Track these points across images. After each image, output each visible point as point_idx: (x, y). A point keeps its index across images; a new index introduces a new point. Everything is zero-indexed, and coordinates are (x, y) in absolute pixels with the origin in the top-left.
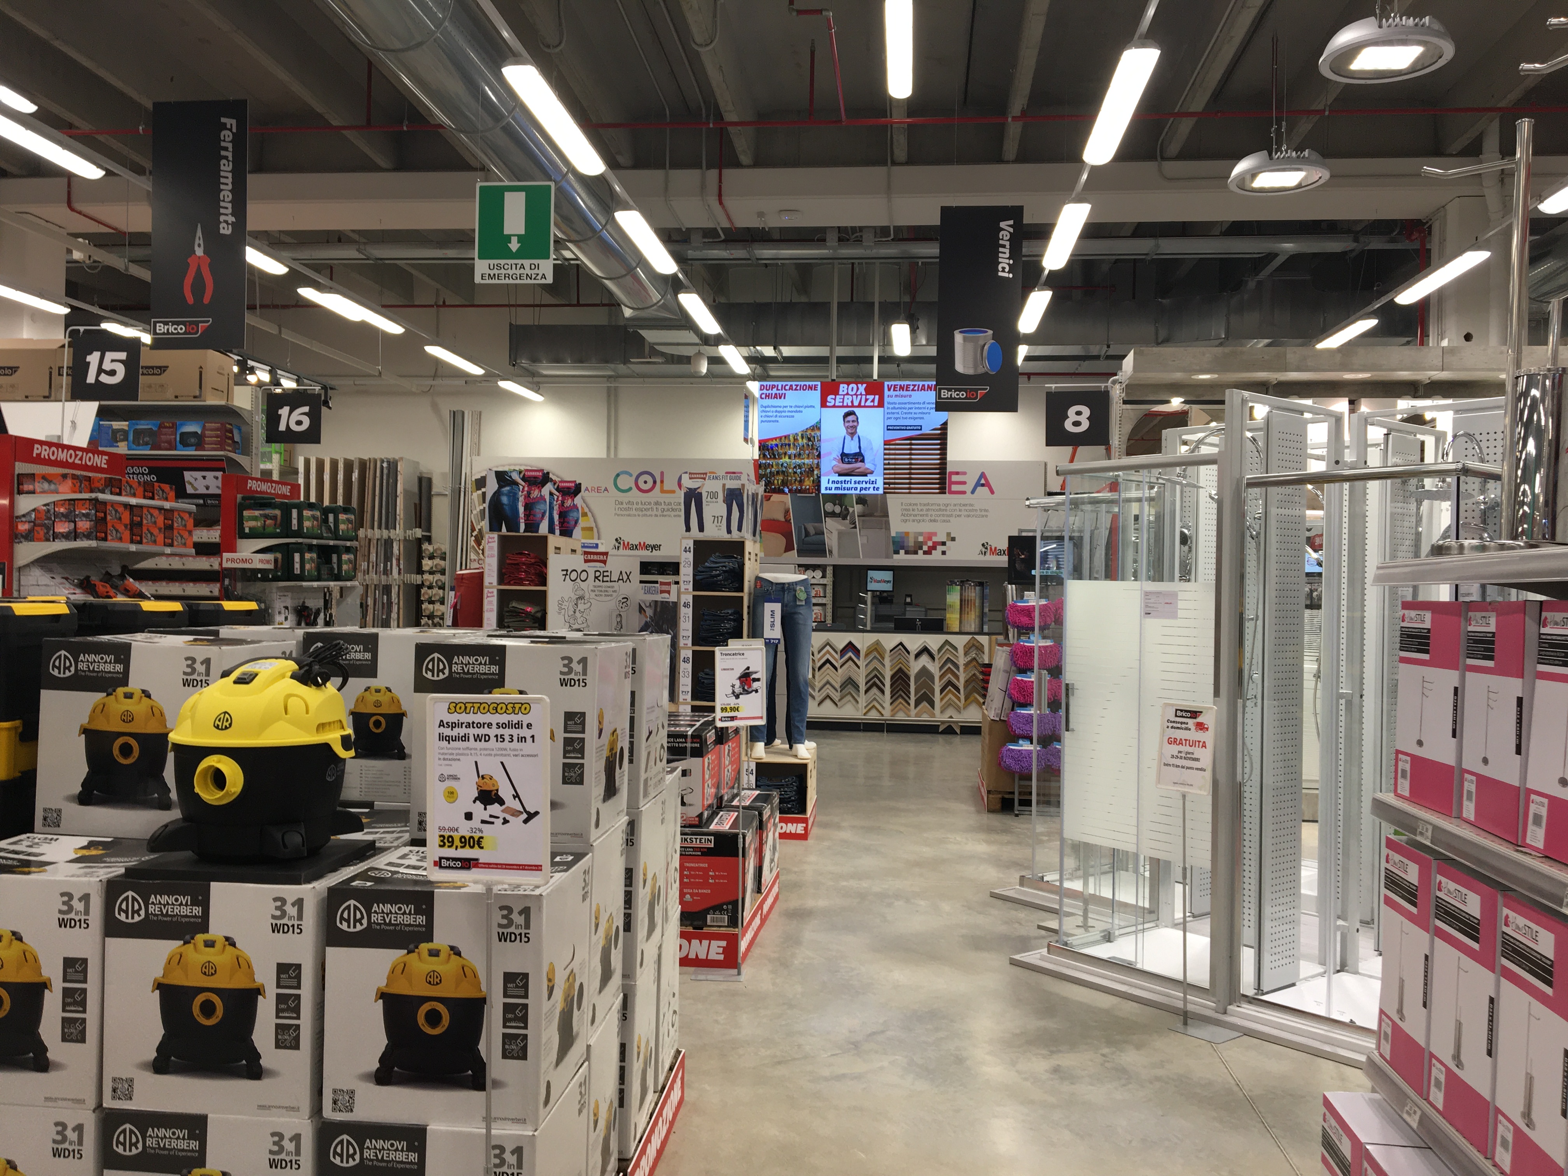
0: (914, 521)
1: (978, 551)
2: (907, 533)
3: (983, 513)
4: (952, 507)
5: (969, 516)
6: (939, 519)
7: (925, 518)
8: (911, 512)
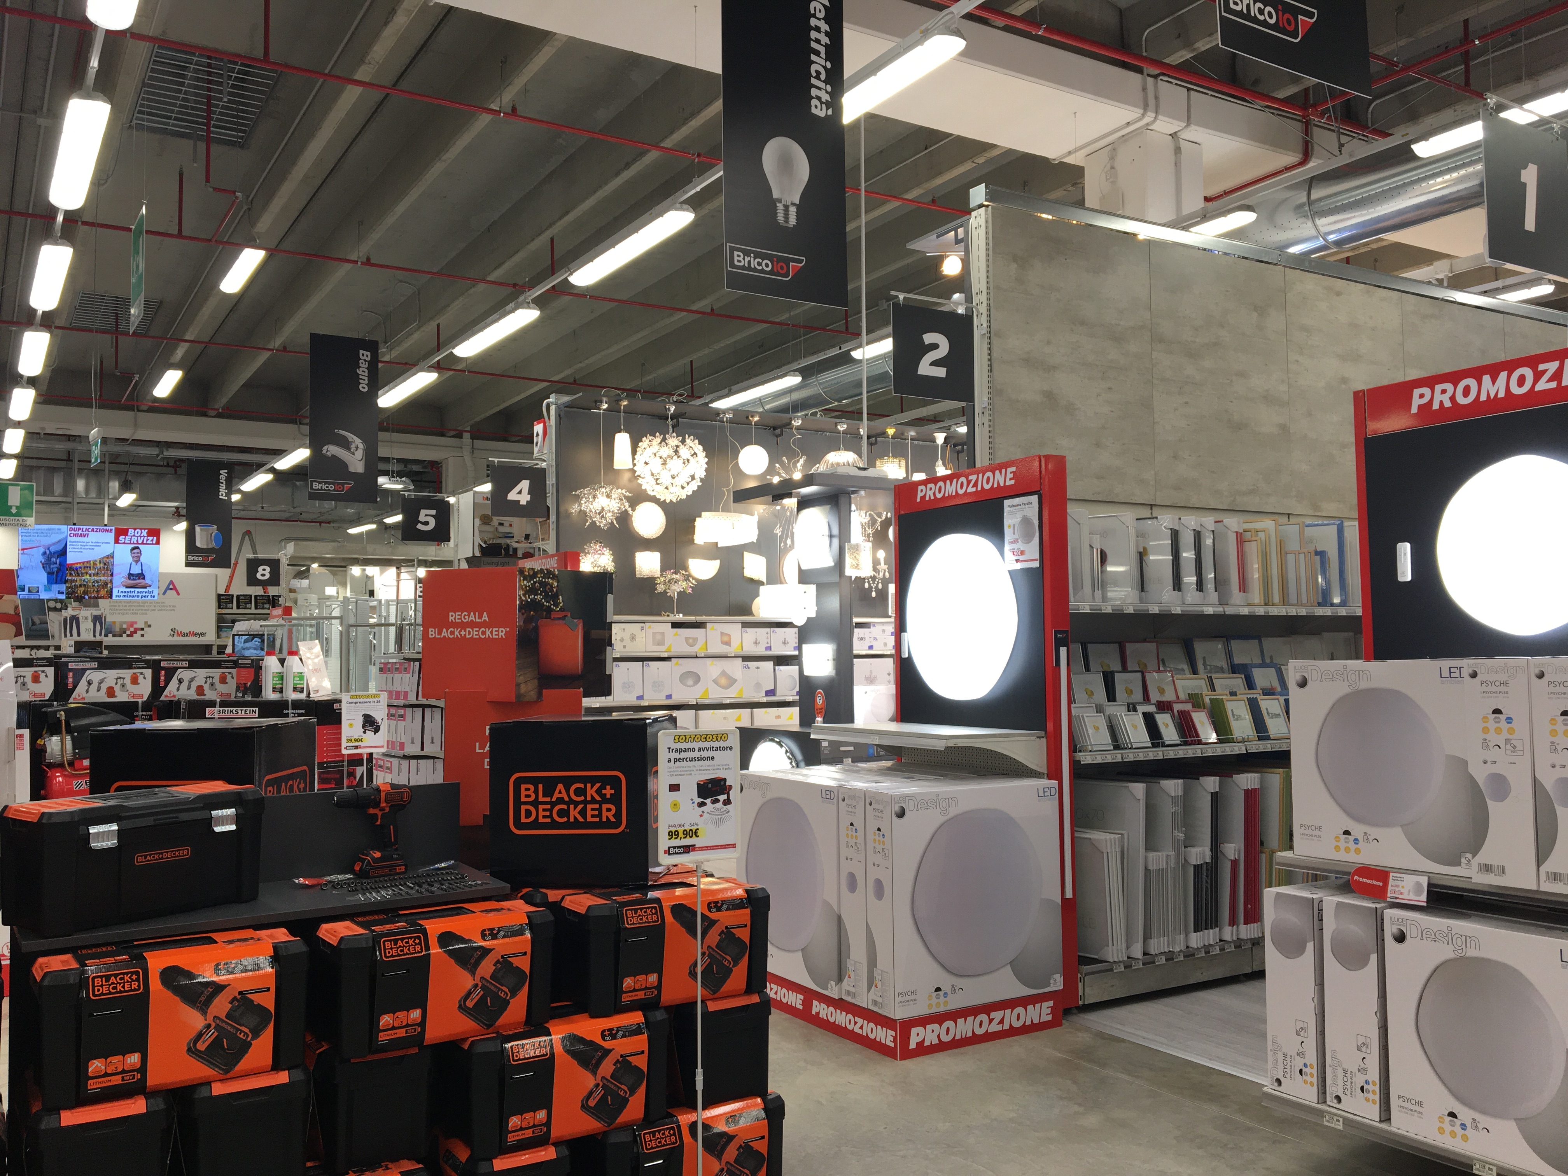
0: (119, 614)
1: (169, 634)
2: (114, 623)
3: (172, 608)
4: (148, 604)
5: (161, 610)
6: (139, 612)
7: (128, 611)
8: (117, 608)
